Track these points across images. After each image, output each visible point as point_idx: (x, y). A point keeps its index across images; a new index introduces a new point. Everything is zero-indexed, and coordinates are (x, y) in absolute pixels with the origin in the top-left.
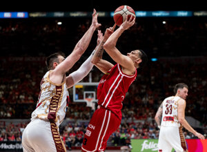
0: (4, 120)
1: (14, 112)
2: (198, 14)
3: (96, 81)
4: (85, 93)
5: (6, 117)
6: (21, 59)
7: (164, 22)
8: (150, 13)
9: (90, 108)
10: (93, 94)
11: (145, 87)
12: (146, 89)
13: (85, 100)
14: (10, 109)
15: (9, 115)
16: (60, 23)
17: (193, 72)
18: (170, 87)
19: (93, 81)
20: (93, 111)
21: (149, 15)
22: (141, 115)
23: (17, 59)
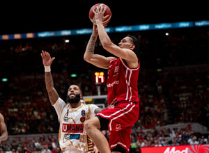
0: (19, 136)
1: (28, 128)
2: (199, 24)
3: (105, 94)
5: (21, 133)
6: (32, 77)
7: (167, 34)
8: (152, 25)
11: (151, 96)
12: (153, 99)
14: (25, 125)
15: (23, 131)
16: (67, 41)
18: (176, 95)
19: (101, 94)
21: (152, 28)
23: (28, 77)
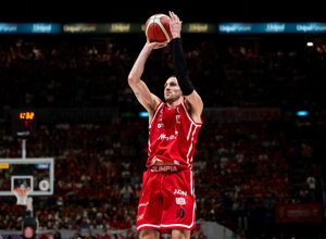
4: (13, 178)
9: (24, 207)
10: (28, 181)
13: (14, 192)
17: (218, 138)
20: (29, 213)
22: (121, 219)
